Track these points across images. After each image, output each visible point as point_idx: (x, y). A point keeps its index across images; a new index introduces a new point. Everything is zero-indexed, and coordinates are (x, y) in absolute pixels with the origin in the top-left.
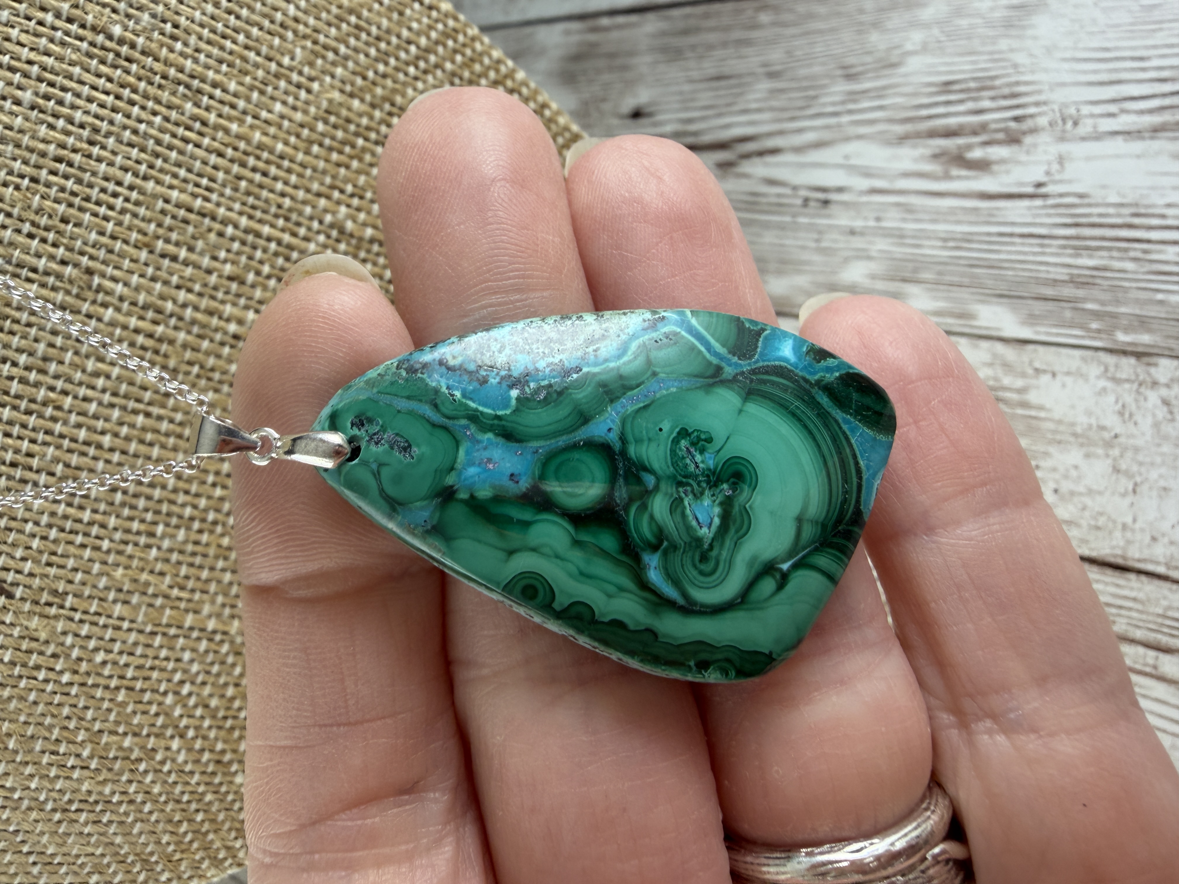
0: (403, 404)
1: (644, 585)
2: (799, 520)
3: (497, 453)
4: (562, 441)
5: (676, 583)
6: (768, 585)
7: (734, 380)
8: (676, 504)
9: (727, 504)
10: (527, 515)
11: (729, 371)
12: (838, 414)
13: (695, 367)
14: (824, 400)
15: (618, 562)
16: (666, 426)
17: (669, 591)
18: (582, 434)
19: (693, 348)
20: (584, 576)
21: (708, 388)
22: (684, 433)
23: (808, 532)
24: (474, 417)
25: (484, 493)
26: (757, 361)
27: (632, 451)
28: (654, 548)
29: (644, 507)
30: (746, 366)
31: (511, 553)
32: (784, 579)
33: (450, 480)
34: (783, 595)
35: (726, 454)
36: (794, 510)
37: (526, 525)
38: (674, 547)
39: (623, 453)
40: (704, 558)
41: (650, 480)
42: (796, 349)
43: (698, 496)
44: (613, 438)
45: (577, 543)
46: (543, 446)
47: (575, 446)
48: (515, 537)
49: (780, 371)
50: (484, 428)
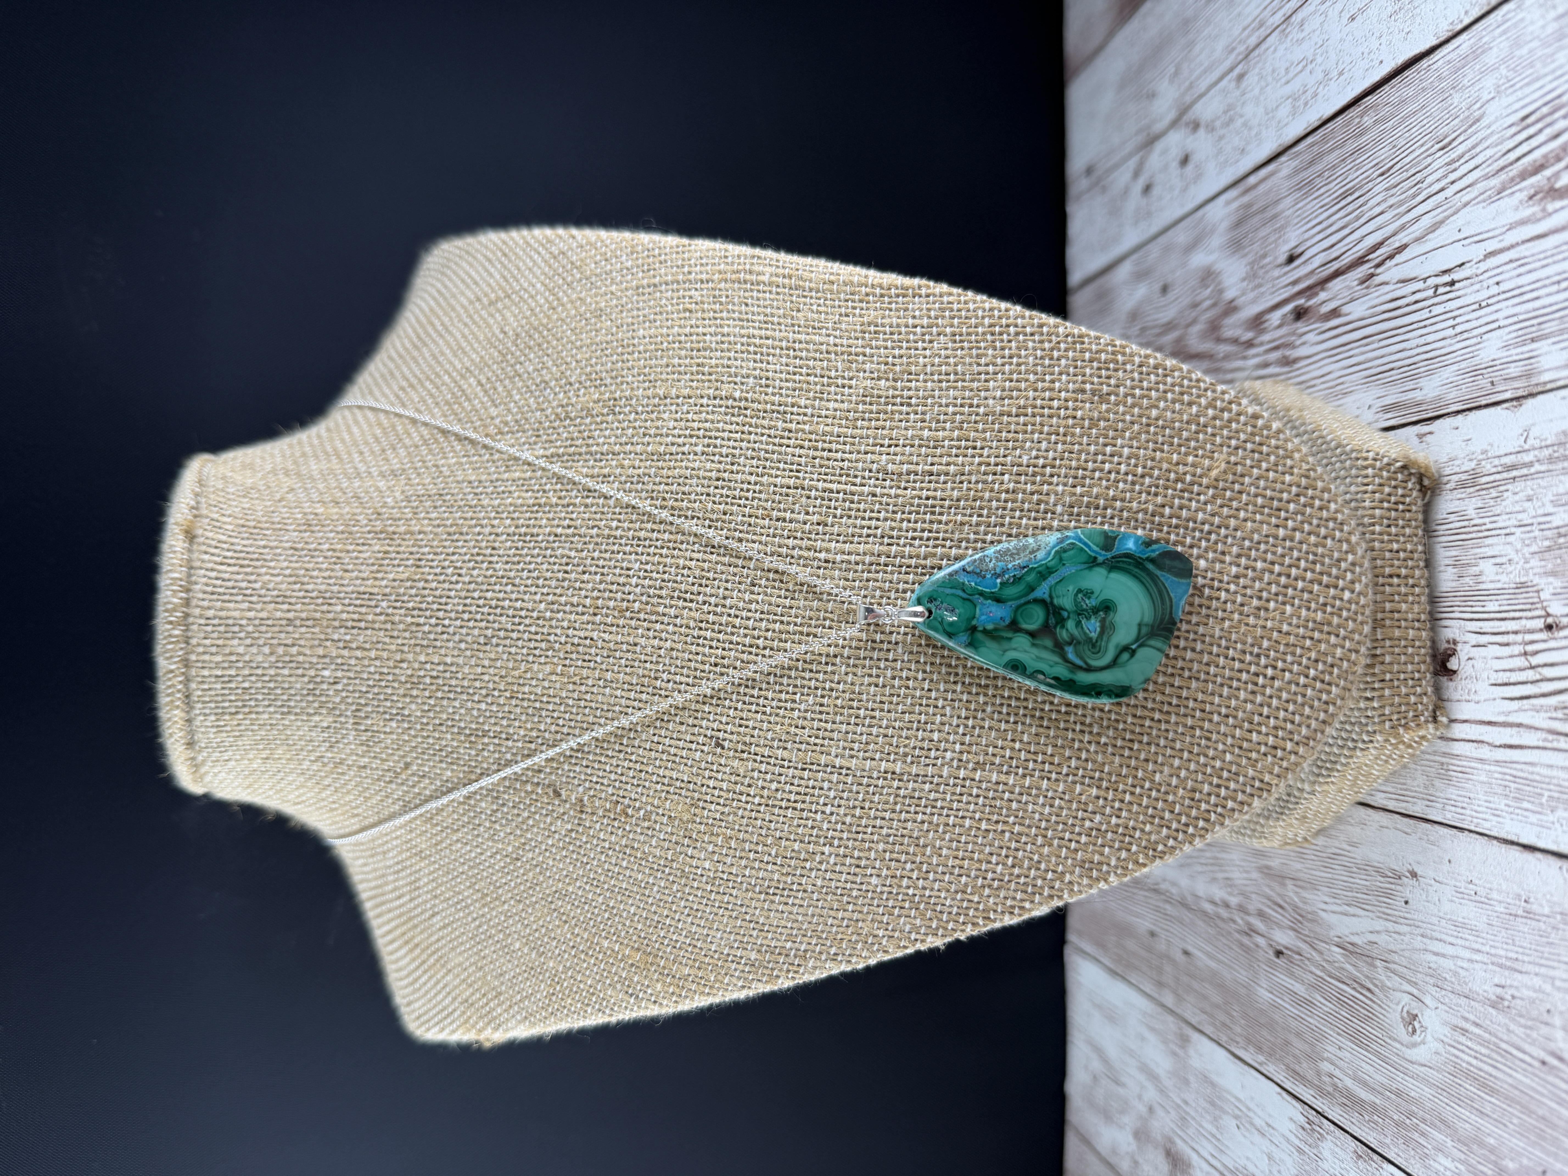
0: (949, 591)
1: (1066, 660)
2: (1140, 625)
3: (993, 609)
4: (1023, 601)
5: (1082, 659)
6: (1125, 656)
7: (1104, 563)
8: (1078, 624)
9: (1103, 622)
10: (1010, 635)
11: (1100, 559)
12: (1158, 573)
13: (1084, 558)
14: (1150, 567)
15: (1053, 652)
16: (1071, 588)
17: (1079, 662)
18: (1032, 596)
19: (1082, 549)
20: (1039, 658)
21: (1090, 568)
22: (1080, 591)
23: (1144, 630)
24: (981, 594)
25: (990, 627)
26: (1115, 552)
27: (1055, 601)
28: (1070, 644)
29: (1063, 627)
30: (1109, 555)
31: (1005, 651)
32: (1133, 653)
33: (974, 622)
34: (1134, 660)
35: (1100, 599)
36: (1137, 620)
37: (1010, 639)
38: (1079, 643)
39: (1052, 603)
40: (1094, 646)
41: (1065, 614)
42: (1136, 543)
43: (1088, 618)
44: (1046, 597)
45: (1033, 645)
46: (1014, 604)
47: (1029, 602)
48: (1006, 645)
49: (1128, 555)
50: (986, 598)
